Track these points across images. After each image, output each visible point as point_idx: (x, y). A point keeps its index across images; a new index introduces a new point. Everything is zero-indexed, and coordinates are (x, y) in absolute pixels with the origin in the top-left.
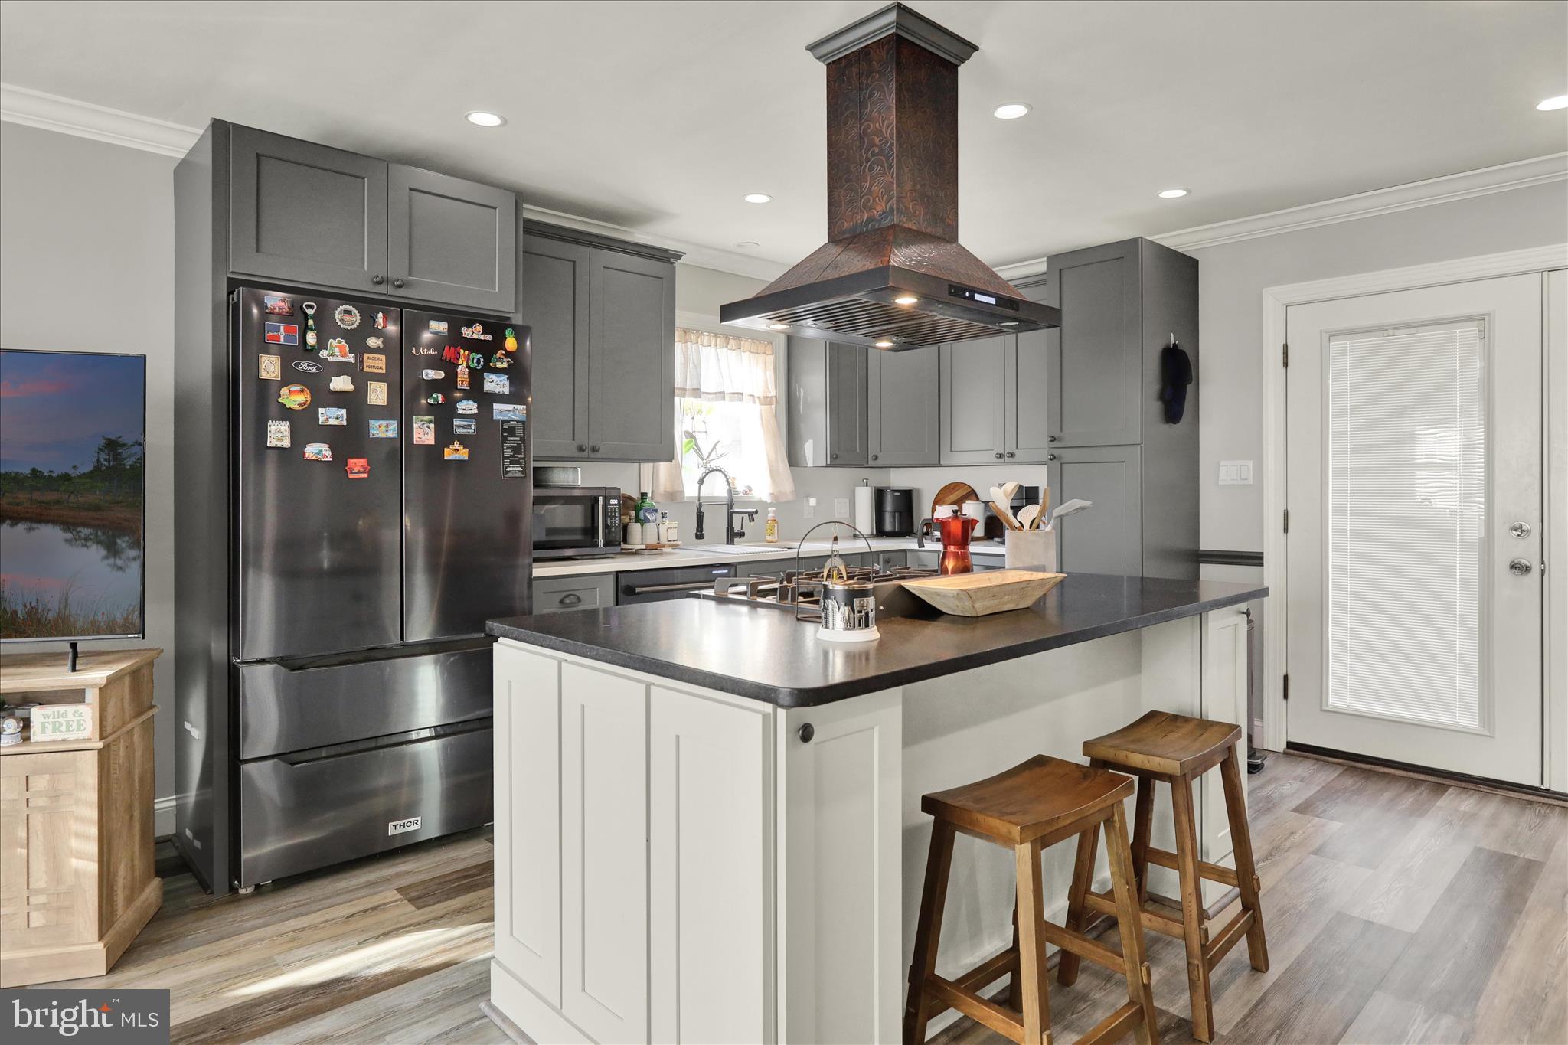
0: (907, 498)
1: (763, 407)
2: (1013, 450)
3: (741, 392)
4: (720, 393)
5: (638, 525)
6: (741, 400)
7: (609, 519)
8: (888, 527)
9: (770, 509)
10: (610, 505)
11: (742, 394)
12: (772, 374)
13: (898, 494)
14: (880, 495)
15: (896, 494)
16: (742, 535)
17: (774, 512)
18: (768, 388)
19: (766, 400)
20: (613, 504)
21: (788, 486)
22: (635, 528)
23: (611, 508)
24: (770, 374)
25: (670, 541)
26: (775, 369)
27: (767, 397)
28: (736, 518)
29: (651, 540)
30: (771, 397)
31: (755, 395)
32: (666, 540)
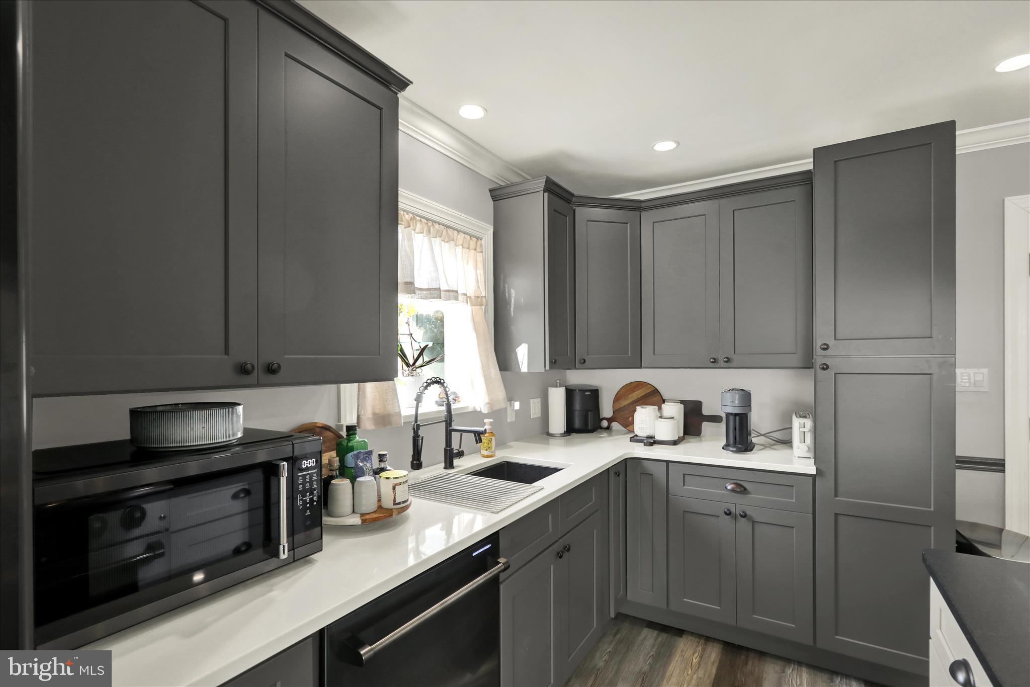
0: (593, 395)
1: (473, 307)
2: (730, 354)
3: (455, 289)
4: (435, 289)
5: (346, 482)
6: (456, 299)
7: (300, 497)
8: (577, 424)
9: (486, 420)
10: (302, 470)
11: (457, 292)
12: (482, 272)
13: (589, 393)
14: (570, 393)
15: (587, 393)
16: (460, 454)
17: (491, 424)
18: (479, 287)
19: (477, 301)
20: (307, 469)
21: (501, 393)
22: (342, 485)
23: (304, 477)
24: (480, 272)
25: (399, 503)
26: (484, 267)
27: (478, 297)
28: (455, 436)
29: (368, 504)
30: (482, 297)
31: (468, 295)
32: (392, 502)
